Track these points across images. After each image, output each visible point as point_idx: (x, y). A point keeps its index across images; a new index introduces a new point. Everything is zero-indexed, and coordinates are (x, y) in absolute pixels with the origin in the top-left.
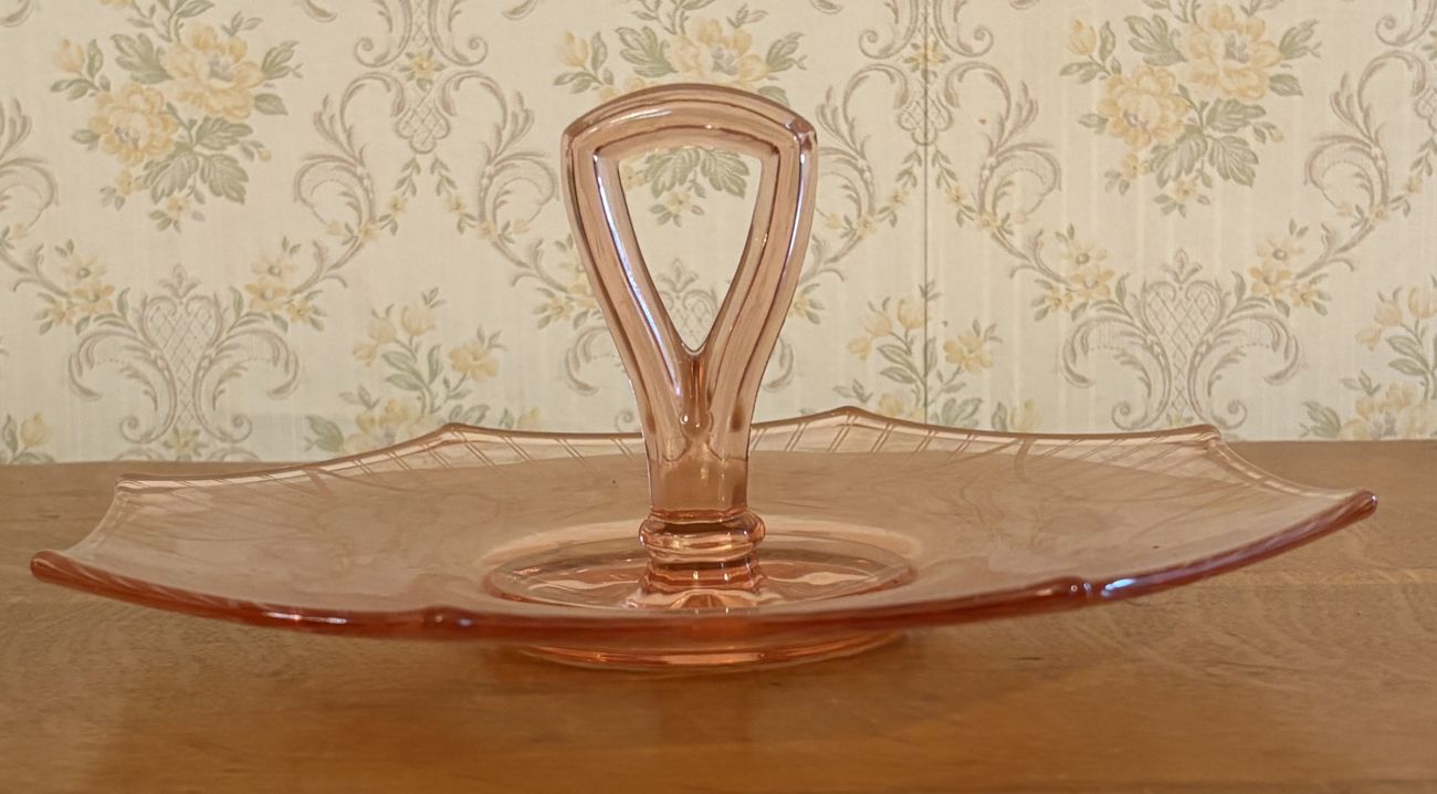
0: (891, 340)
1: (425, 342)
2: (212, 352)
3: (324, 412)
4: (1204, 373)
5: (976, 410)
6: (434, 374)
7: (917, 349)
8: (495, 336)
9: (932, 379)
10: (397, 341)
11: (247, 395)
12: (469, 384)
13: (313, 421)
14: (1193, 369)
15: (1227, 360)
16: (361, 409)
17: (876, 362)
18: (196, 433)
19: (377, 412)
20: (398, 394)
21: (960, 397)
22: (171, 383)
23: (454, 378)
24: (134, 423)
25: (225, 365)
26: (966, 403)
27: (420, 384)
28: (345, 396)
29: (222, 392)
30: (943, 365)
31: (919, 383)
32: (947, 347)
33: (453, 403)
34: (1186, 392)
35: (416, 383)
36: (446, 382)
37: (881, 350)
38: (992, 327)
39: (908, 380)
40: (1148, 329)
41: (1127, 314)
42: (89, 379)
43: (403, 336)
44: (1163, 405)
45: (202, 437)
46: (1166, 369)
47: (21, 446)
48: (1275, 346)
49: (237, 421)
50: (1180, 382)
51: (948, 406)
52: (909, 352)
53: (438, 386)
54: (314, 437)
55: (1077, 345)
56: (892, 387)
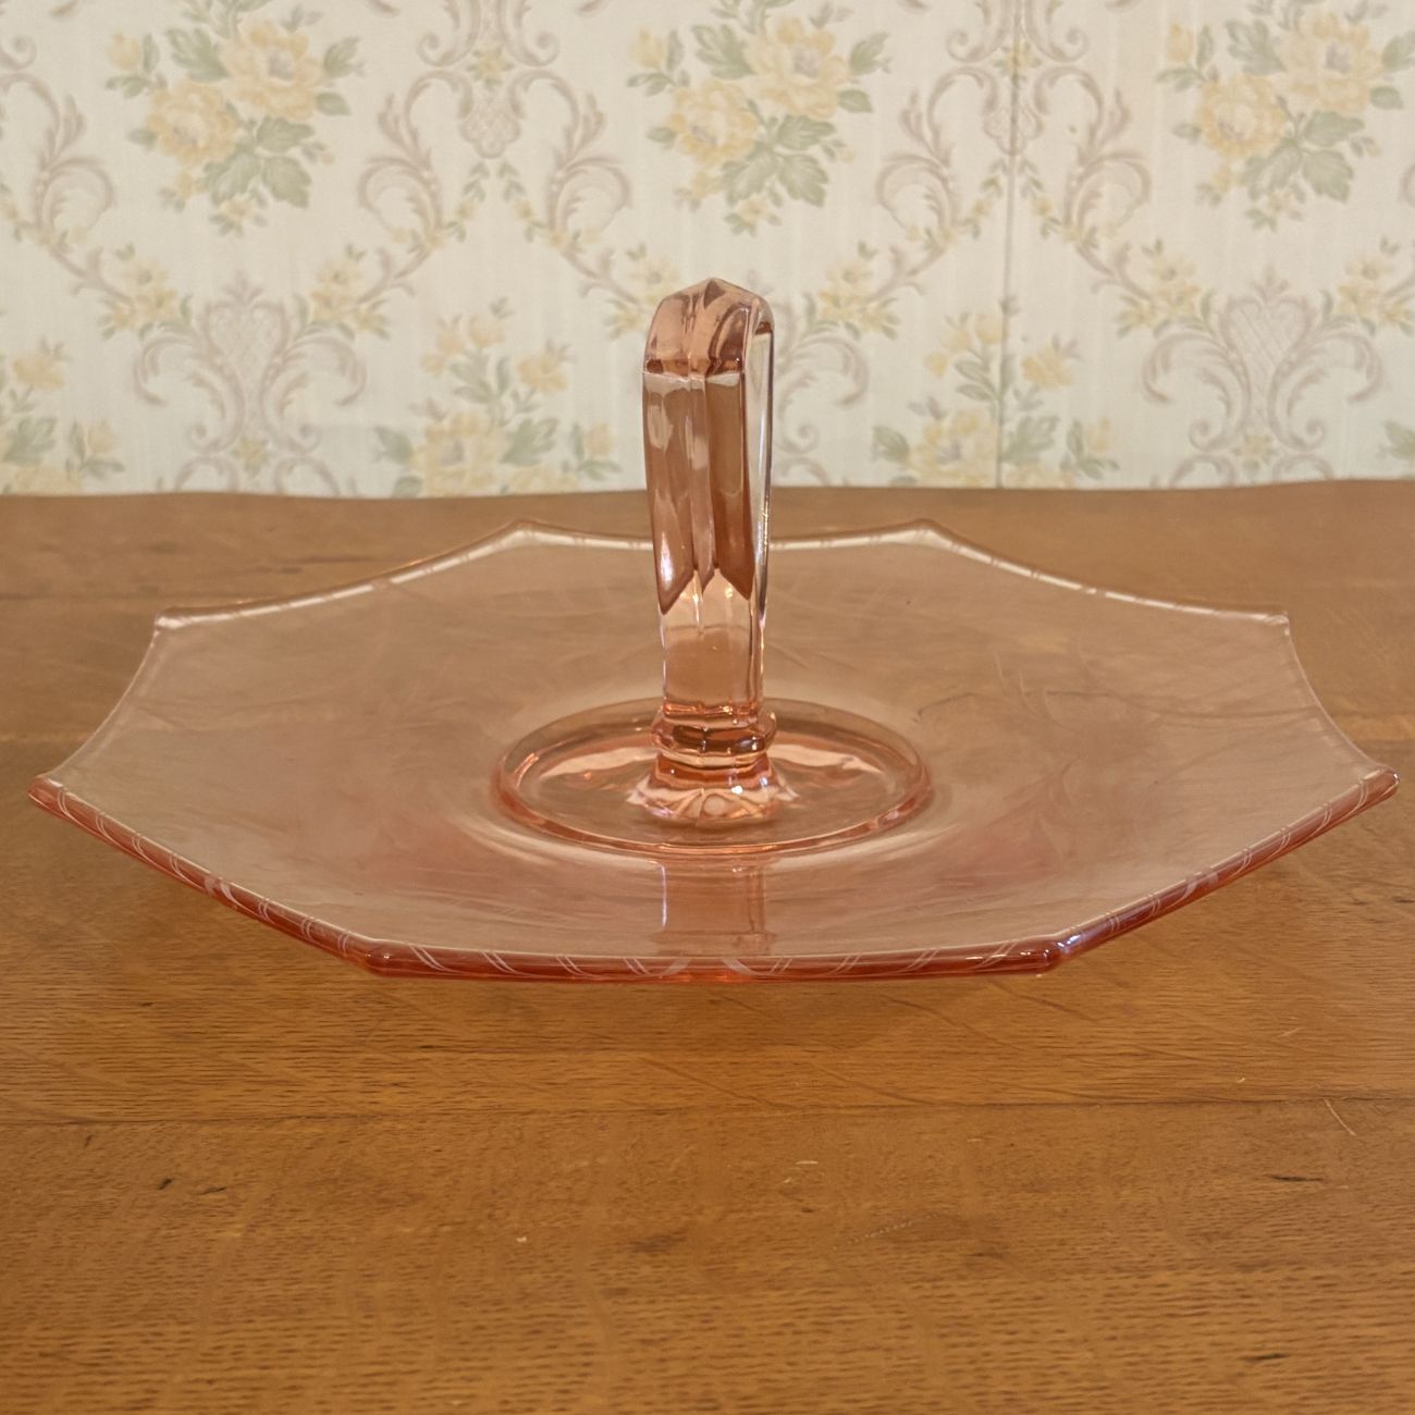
0: (968, 356)
1: (493, 354)
2: (278, 360)
3: (392, 422)
4: (1286, 389)
5: (1052, 427)
6: (503, 387)
7: (995, 368)
8: (564, 348)
9: (1010, 397)
10: (464, 352)
11: (313, 404)
12: (538, 397)
13: (382, 432)
14: (1275, 387)
15: (1310, 379)
16: (431, 421)
17: (953, 378)
18: (264, 443)
19: (446, 424)
20: (465, 406)
21: (1036, 414)
22: (237, 392)
23: (523, 389)
24: (201, 431)
25: (292, 373)
26: (1041, 421)
27: (488, 396)
28: (413, 407)
29: (289, 403)
30: (1022, 382)
31: (996, 402)
32: (1027, 364)
33: (522, 417)
34: (1265, 414)
35: (482, 394)
36: (515, 395)
37: (959, 367)
38: (1073, 344)
39: (984, 397)
40: (1231, 346)
41: (1211, 332)
42: (154, 385)
43: (471, 346)
44: (1243, 424)
45: (270, 446)
46: (1247, 388)
47: (88, 452)
48: (1358, 366)
49: (305, 430)
50: (1260, 401)
51: (1025, 423)
52: (986, 368)
53: (507, 399)
54: (383, 449)
55: (1157, 363)
56: (969, 404)
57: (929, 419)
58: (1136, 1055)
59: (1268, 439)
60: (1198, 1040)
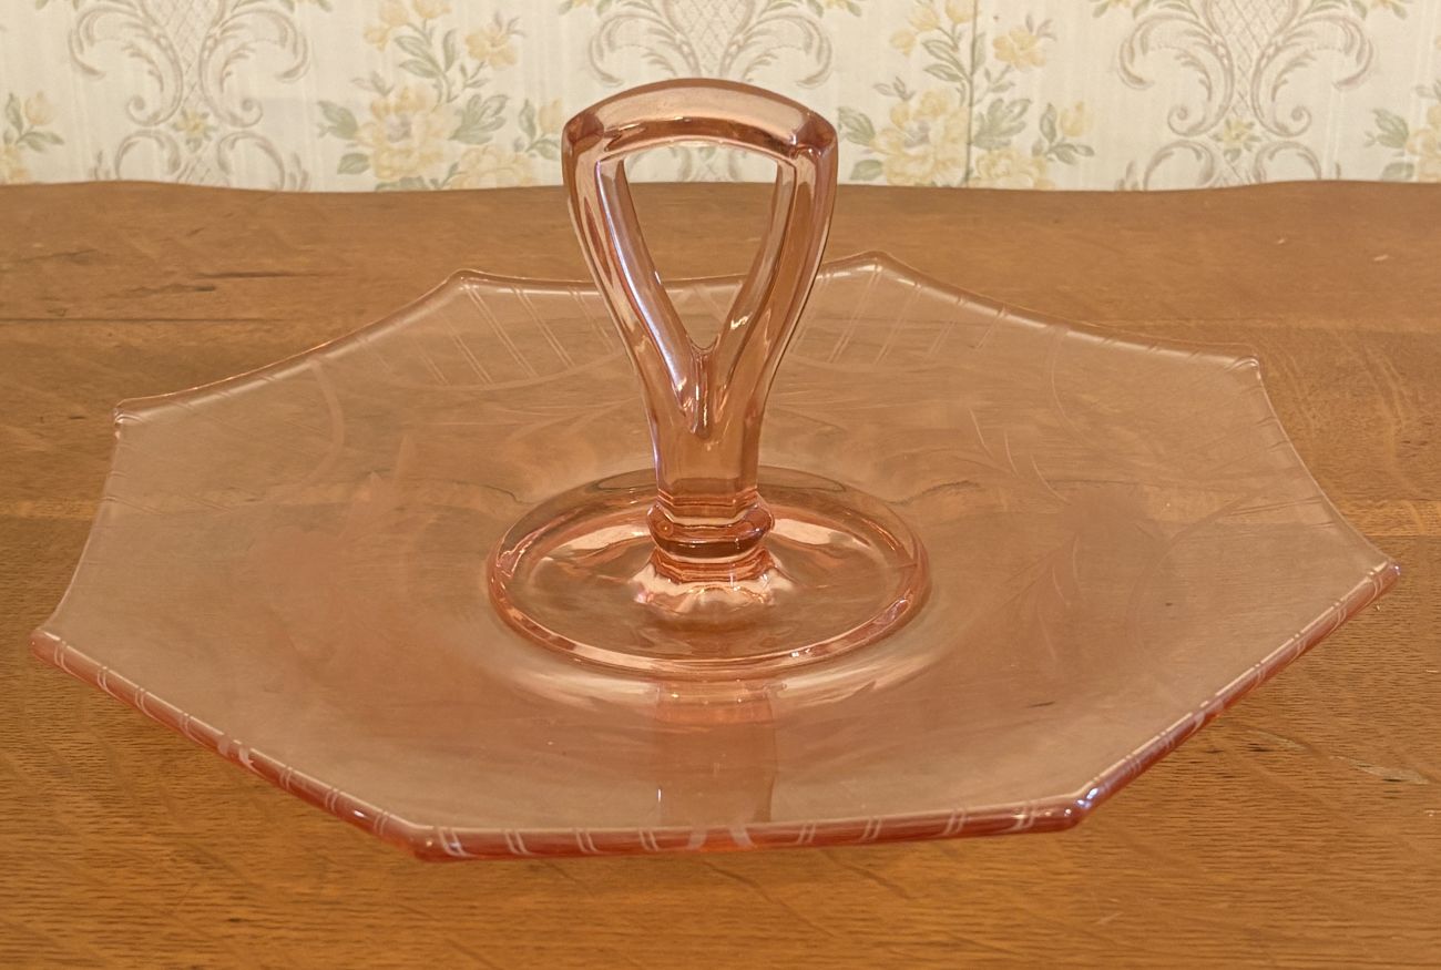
0: (936, 34)
1: (439, 27)
2: (217, 31)
3: (337, 98)
4: (1270, 75)
5: (1024, 110)
6: (449, 61)
7: (964, 46)
8: (512, 22)
9: (979, 78)
10: (410, 25)
11: (254, 76)
12: (487, 72)
13: (326, 107)
14: (1258, 72)
15: (1295, 63)
16: (376, 96)
17: (920, 56)
18: (205, 116)
19: (392, 99)
20: (412, 80)
21: (1007, 97)
22: (175, 62)
23: (471, 65)
24: (140, 104)
25: (231, 45)
26: (1013, 103)
27: (435, 71)
28: (357, 81)
29: (229, 74)
30: (991, 62)
31: (965, 82)
32: (997, 43)
33: (470, 92)
34: (1248, 98)
35: (431, 69)
36: (463, 70)
37: (926, 45)
38: (1046, 23)
39: (953, 78)
40: (1214, 29)
41: (1193, 12)
42: (91, 57)
43: (417, 20)
44: (1224, 110)
45: (211, 120)
46: (1229, 72)
47: (26, 125)
48: (1347, 50)
49: (246, 104)
50: (1243, 85)
51: (994, 107)
52: (955, 48)
53: (454, 73)
54: (328, 124)
55: (1135, 45)
56: (937, 84)
57: (897, 100)
58: (946, 945)
59: (1251, 125)
60: (1012, 926)
